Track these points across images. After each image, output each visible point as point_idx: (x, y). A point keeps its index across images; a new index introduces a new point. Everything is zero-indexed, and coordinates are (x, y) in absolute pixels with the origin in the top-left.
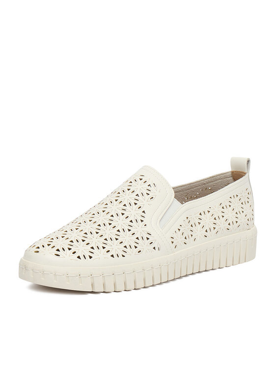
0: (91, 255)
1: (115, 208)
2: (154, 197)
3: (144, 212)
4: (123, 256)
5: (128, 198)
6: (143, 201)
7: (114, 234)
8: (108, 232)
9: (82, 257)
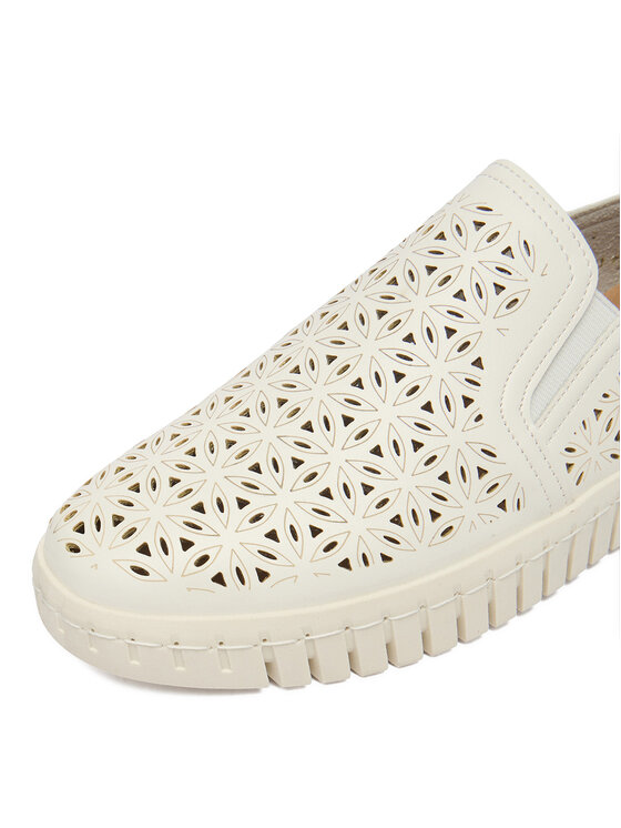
0: (265, 565)
1: (372, 350)
2: (520, 297)
3: (478, 363)
4: (386, 558)
5: (424, 305)
6: (479, 319)
7: (360, 466)
8: (338, 458)
9: (230, 577)
